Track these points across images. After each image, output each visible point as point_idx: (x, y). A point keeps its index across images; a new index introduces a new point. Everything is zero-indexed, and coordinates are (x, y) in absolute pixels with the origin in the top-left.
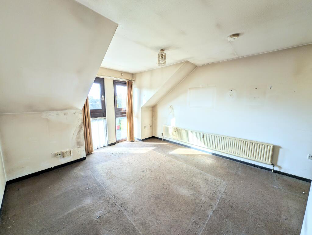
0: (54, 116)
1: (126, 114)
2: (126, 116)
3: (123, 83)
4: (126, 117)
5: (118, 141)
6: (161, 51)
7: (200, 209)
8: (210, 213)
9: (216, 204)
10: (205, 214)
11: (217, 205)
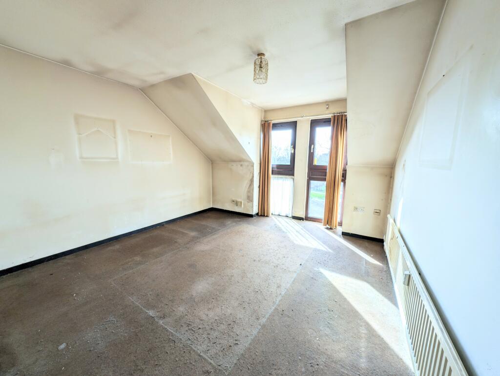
0: (236, 167)
1: (326, 176)
2: (324, 180)
3: (326, 122)
4: (325, 183)
5: (309, 218)
6: (260, 57)
7: (163, 303)
8: (151, 313)
9: (165, 325)
10: (153, 307)
11: (162, 326)
